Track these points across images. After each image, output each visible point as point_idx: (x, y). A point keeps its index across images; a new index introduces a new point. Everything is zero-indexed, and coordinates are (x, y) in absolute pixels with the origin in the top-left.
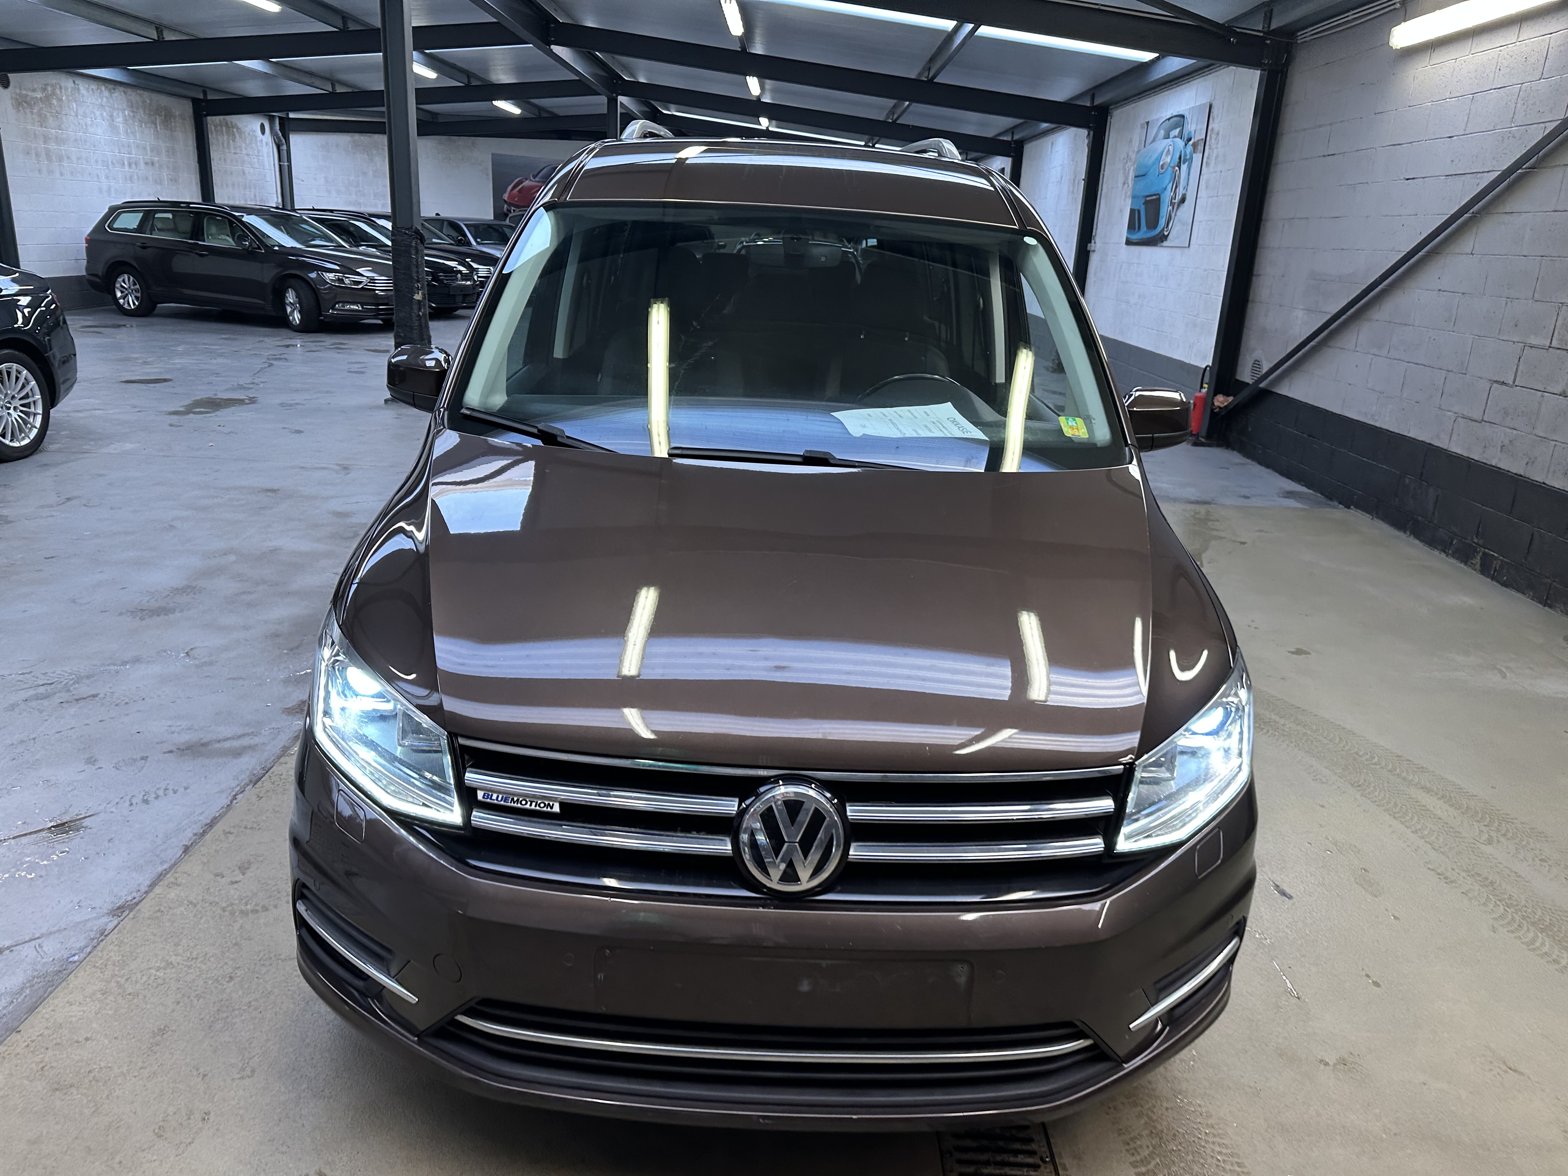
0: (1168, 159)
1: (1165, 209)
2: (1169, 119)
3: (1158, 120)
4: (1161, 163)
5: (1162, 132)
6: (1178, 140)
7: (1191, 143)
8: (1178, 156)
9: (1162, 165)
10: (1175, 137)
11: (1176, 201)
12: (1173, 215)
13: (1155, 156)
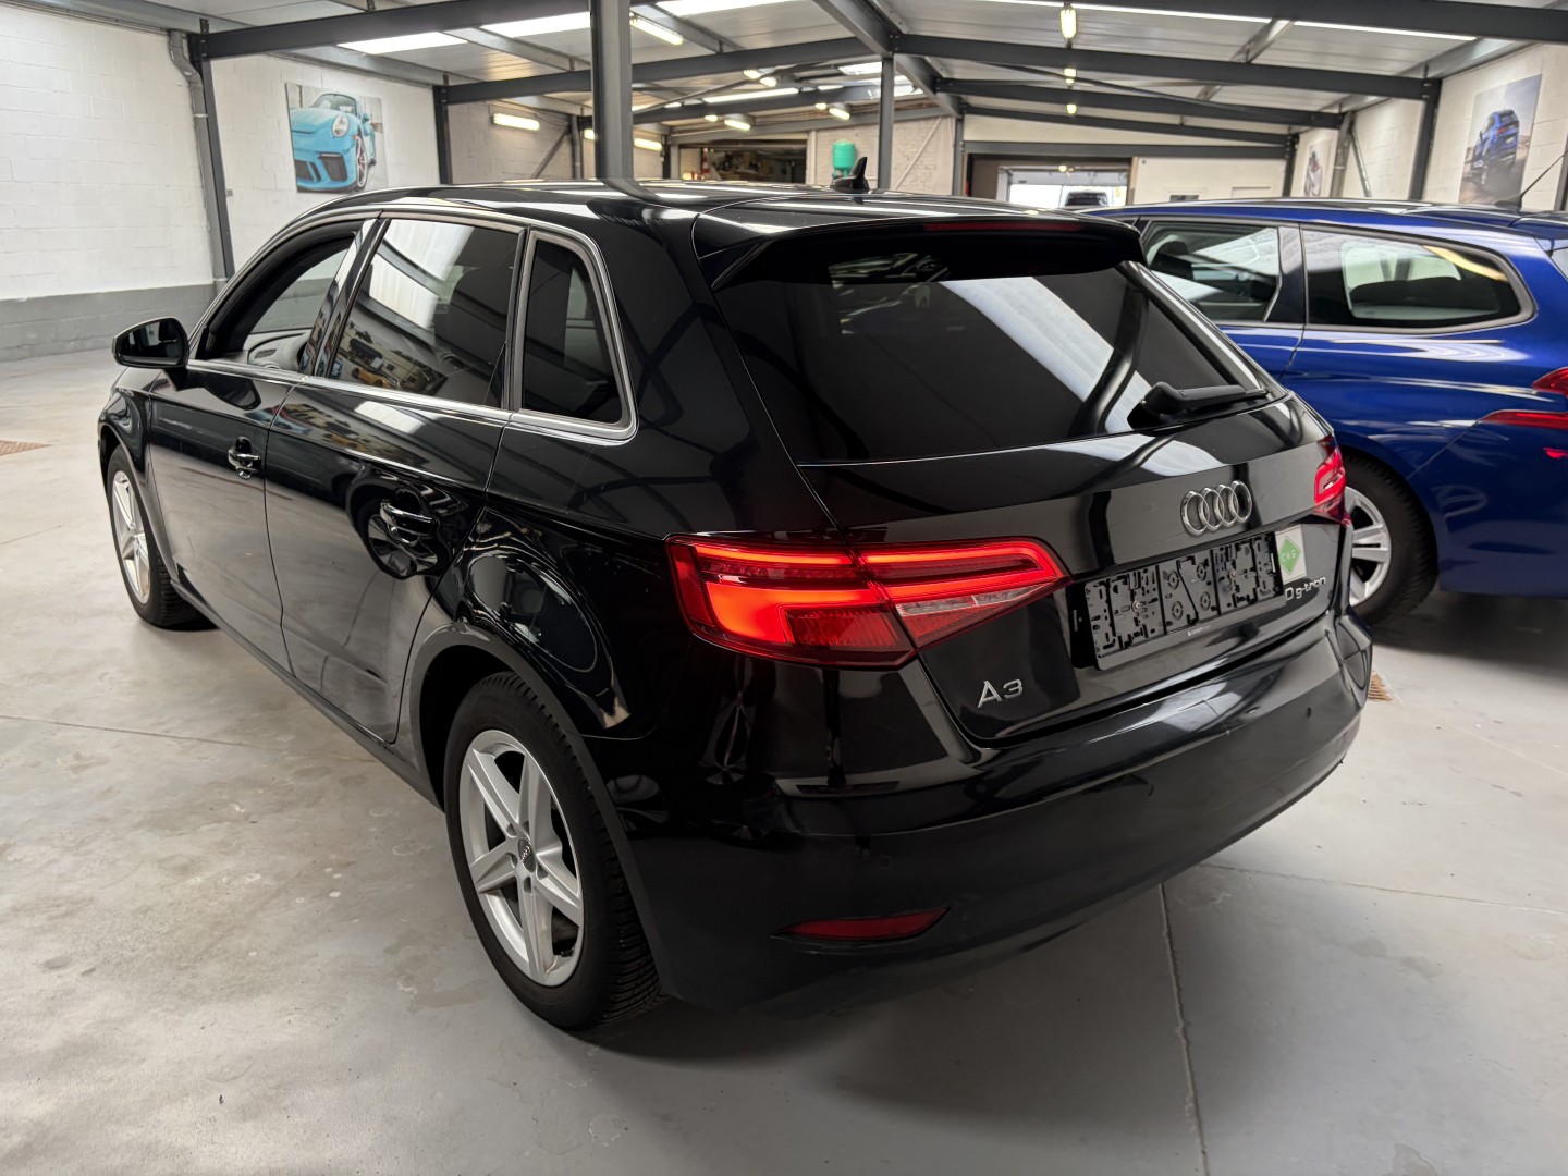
0: (345, 128)
1: (353, 169)
2: (335, 95)
3: (317, 90)
4: (334, 128)
5: (327, 103)
6: (352, 116)
7: (369, 122)
8: (356, 129)
9: (337, 131)
10: (347, 112)
11: (365, 162)
12: (365, 172)
13: (322, 121)
